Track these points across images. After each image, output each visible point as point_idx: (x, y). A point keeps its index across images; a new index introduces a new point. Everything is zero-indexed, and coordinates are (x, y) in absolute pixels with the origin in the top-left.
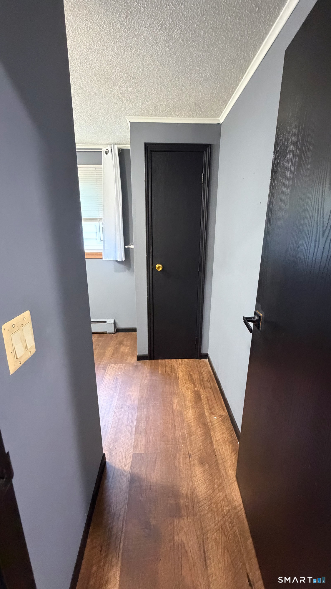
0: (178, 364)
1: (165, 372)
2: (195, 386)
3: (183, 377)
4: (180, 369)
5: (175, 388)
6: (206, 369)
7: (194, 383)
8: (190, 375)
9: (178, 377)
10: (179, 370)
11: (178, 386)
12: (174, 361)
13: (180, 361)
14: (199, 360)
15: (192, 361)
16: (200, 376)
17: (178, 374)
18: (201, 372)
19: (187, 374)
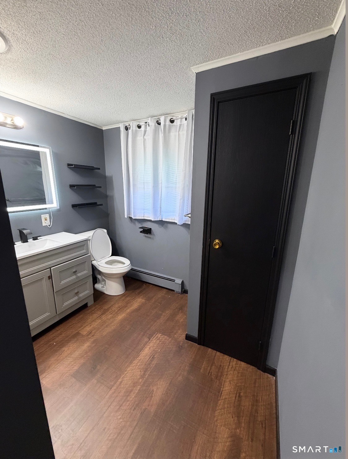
0: (230, 367)
1: (209, 373)
2: (239, 423)
3: (228, 396)
4: (230, 377)
5: (210, 412)
6: (267, 397)
7: (238, 417)
8: (239, 396)
9: (221, 390)
10: (227, 378)
11: (214, 410)
12: (227, 358)
13: (234, 362)
14: (262, 372)
15: (251, 370)
16: (253, 405)
17: (224, 385)
18: (258, 399)
19: (236, 392)
